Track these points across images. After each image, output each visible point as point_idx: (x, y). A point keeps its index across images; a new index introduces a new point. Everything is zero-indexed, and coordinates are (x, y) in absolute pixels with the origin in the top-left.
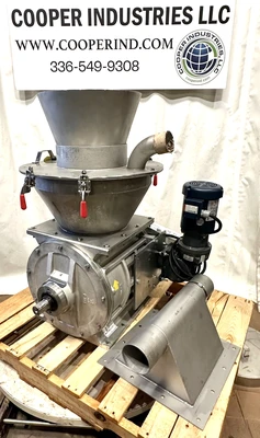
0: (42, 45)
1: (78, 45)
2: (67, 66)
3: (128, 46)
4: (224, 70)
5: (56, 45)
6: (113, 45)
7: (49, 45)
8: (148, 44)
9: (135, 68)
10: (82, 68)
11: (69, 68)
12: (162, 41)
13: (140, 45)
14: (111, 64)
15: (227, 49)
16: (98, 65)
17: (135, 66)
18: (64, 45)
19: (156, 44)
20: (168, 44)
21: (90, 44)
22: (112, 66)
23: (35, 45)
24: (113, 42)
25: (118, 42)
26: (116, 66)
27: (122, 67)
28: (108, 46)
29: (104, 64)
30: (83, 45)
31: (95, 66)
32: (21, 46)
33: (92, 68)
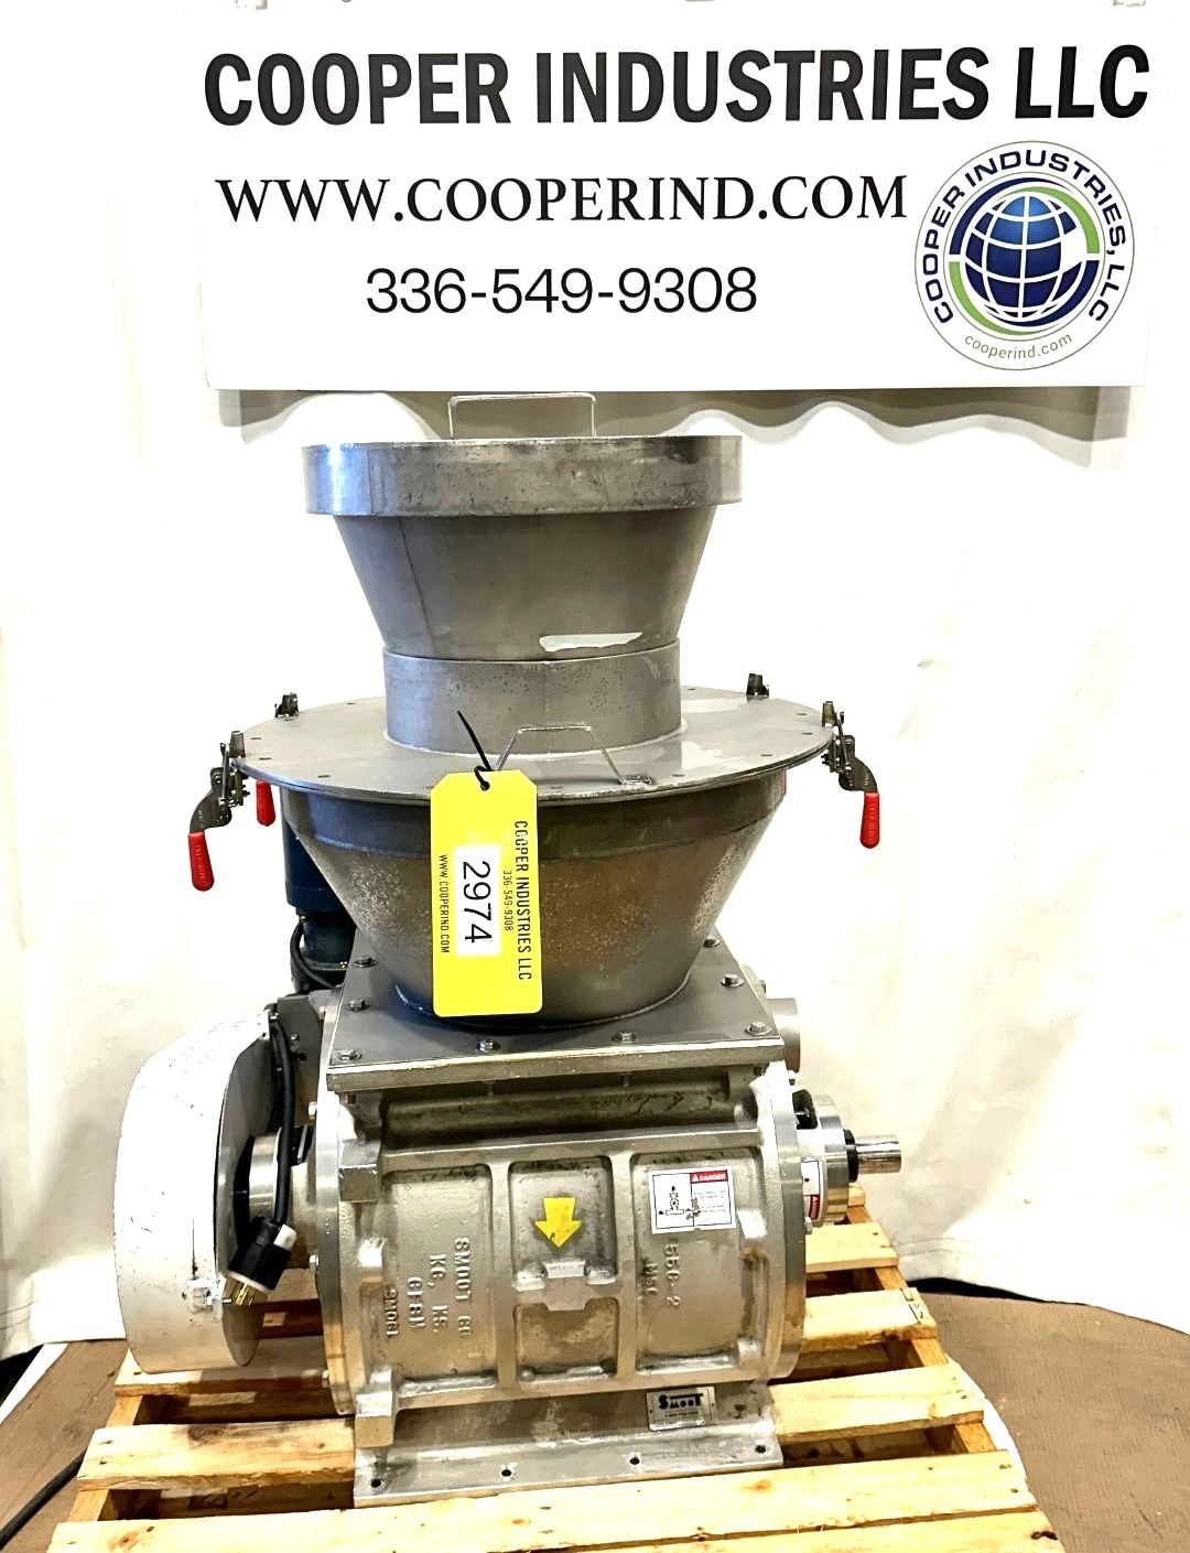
0: (333, 201)
1: (488, 200)
2: (438, 290)
3: (711, 207)
4: (1131, 307)
5: (394, 200)
6: (643, 201)
7: (362, 200)
8: (797, 197)
9: (741, 299)
10: (507, 299)
11: (451, 298)
12: (857, 188)
13: (763, 200)
14: (633, 283)
15: (1140, 221)
16: (577, 284)
17: (738, 289)
18: (430, 200)
19: (832, 197)
20: (886, 198)
21: (543, 197)
22: (637, 291)
23: (301, 201)
24: (645, 191)
25: (667, 189)
26: (657, 290)
27: (685, 294)
28: (622, 203)
29: (605, 280)
30: (511, 200)
31: (562, 291)
32: (241, 201)
33: (549, 299)
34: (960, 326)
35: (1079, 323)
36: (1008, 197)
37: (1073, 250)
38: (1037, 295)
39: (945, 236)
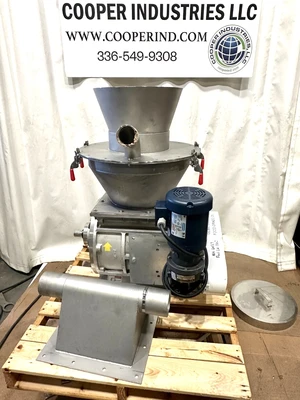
0: (90, 36)
1: (122, 37)
2: (112, 56)
3: (168, 39)
4: (251, 61)
5: (103, 37)
6: (154, 37)
7: (96, 36)
8: (185, 37)
9: (173, 58)
10: (126, 58)
11: (115, 58)
12: (197, 34)
13: (178, 37)
14: (152, 55)
15: (254, 42)
16: (140, 55)
17: (173, 56)
18: (110, 37)
19: (192, 37)
20: (202, 37)
21: (134, 36)
22: (153, 56)
23: (84, 37)
24: (154, 35)
25: (159, 34)
26: (157, 56)
27: (162, 57)
28: (150, 38)
29: (146, 54)
30: (127, 37)
31: (137, 56)
32: (71, 36)
33: (135, 58)
34: (217, 65)
35: (240, 65)
36: (227, 37)
37: (240, 49)
38: (232, 58)
39: (214, 46)
